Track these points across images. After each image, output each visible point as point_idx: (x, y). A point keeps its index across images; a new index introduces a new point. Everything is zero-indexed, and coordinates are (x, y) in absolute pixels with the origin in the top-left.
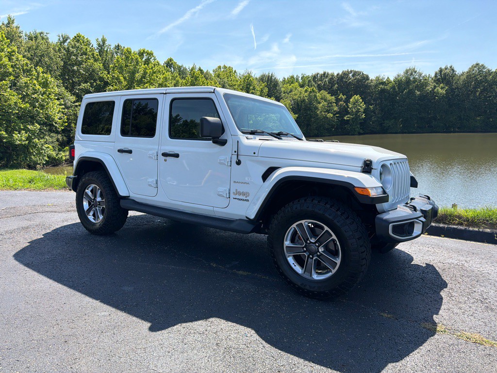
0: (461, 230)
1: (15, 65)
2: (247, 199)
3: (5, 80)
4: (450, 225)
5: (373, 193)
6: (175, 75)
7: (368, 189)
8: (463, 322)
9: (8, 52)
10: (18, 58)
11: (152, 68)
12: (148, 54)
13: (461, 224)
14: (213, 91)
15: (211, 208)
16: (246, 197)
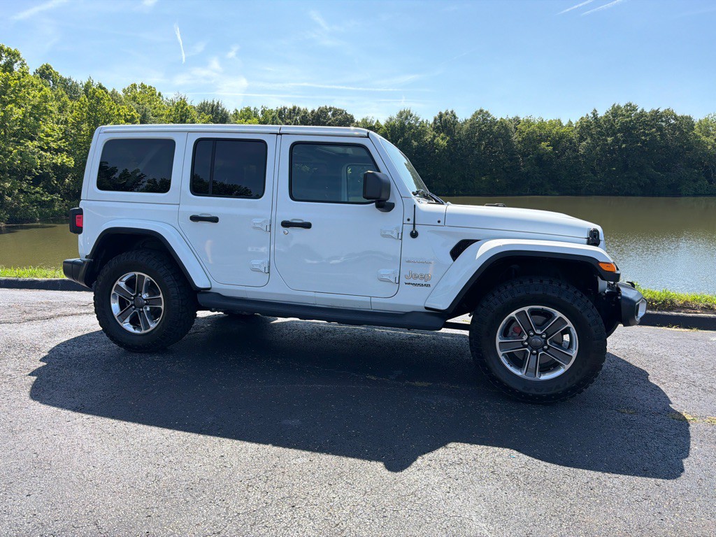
2: (426, 283)
6: (60, 94)
7: (613, 264)
14: (366, 134)
15: (367, 299)
16: (426, 281)
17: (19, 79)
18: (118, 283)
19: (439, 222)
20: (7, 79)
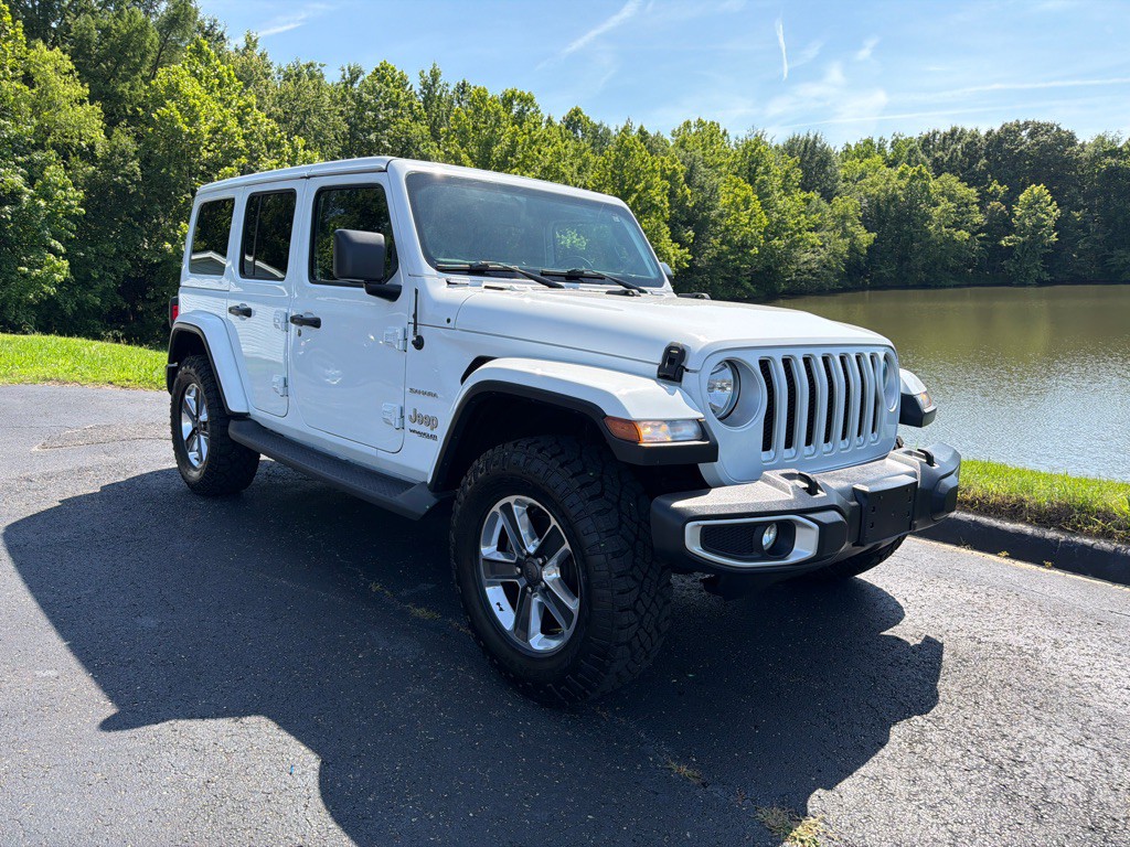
0: (1102, 553)
1: (251, 134)
2: (433, 433)
3: (230, 165)
4: (1078, 535)
5: (652, 437)
6: (582, 147)
7: (640, 426)
9: (239, 108)
10: (256, 120)
12: (521, 100)
13: (1106, 535)
14: (384, 167)
15: (373, 452)
16: (432, 429)
17: (530, 132)
18: (187, 397)
19: (449, 321)
20: (515, 134)
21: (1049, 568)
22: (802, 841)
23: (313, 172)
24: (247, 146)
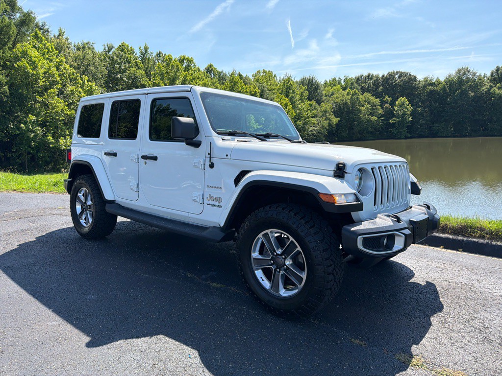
0: (482, 244)
1: (63, 74)
2: (220, 204)
3: (53, 88)
4: (470, 237)
5: (340, 201)
6: (215, 81)
7: (334, 196)
8: (449, 355)
9: (57, 62)
10: (65, 68)
11: (192, 75)
12: (188, 61)
13: (483, 237)
14: (189, 90)
15: (187, 214)
16: (219, 203)
18: (79, 194)
19: (227, 155)
20: (186, 75)
21: (461, 252)
22: (418, 366)
23: (150, 91)
24: (61, 80)
